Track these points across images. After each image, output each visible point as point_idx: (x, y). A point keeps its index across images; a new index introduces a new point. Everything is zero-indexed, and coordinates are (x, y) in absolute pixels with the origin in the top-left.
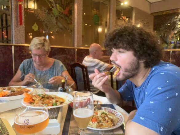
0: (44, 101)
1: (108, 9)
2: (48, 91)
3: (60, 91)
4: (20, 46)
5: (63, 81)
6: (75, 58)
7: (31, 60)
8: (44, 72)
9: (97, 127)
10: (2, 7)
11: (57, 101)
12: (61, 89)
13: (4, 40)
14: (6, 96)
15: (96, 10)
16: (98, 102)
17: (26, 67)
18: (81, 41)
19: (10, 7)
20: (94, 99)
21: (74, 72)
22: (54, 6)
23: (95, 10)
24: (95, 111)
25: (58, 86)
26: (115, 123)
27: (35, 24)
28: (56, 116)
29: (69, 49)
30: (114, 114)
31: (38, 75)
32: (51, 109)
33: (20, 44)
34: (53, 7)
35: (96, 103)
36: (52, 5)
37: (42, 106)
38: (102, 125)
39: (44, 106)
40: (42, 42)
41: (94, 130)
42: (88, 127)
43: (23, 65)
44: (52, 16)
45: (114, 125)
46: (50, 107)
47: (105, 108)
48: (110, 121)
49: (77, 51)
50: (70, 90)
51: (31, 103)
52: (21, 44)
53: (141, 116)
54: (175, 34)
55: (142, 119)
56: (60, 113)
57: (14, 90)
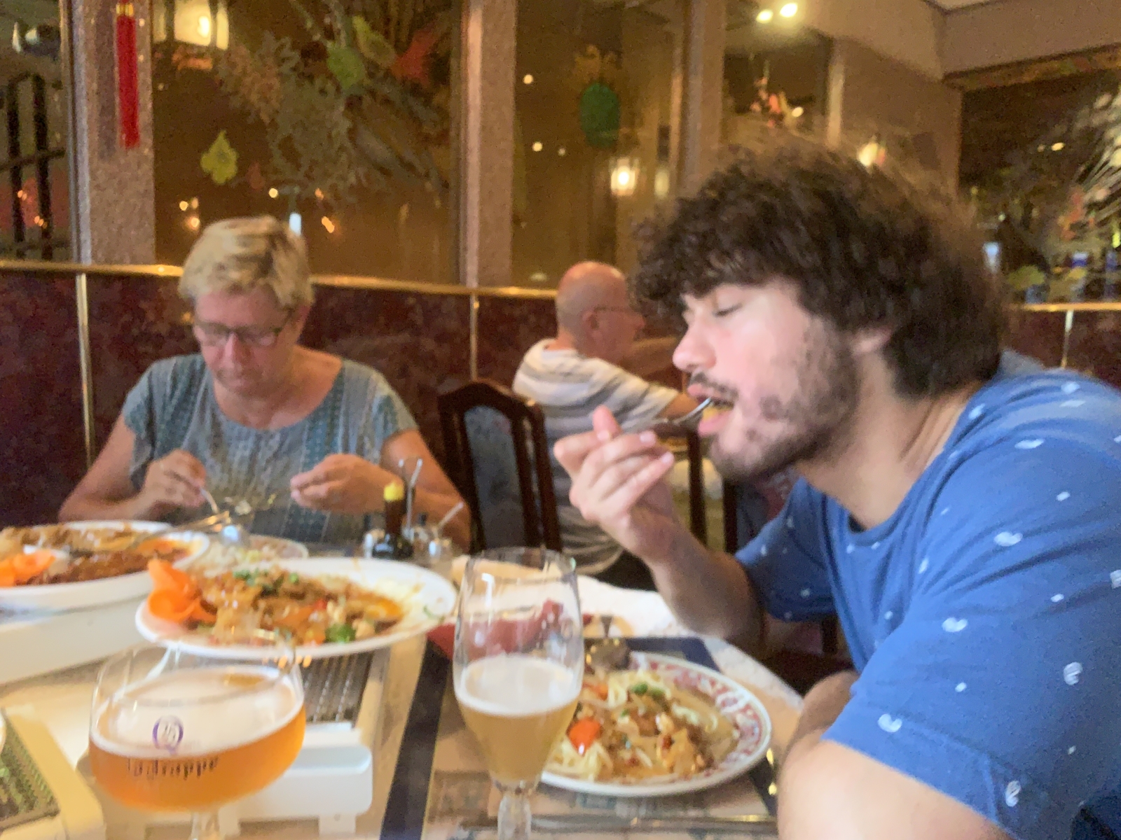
0: (276, 613)
1: (678, 51)
2: (300, 556)
3: (377, 554)
4: (124, 278)
5: (392, 492)
6: (469, 351)
7: (193, 363)
8: (277, 438)
9: (602, 777)
10: (15, 35)
11: (352, 617)
12: (380, 541)
13: (27, 238)
14: (41, 583)
15: (603, 54)
16: (607, 621)
17: (164, 408)
18: (507, 249)
19: (64, 35)
20: (589, 608)
21: (459, 442)
22: (338, 25)
23: (593, 56)
24: (590, 680)
25: (361, 525)
26: (716, 751)
27: (221, 143)
28: (351, 703)
29: (432, 296)
30: (708, 699)
31: (237, 459)
32: (317, 664)
33: (121, 262)
34: (330, 34)
35: (595, 631)
36: (327, 20)
37: (264, 643)
38: (635, 762)
39: (273, 643)
40: (261, 246)
41: (585, 796)
42: (547, 777)
43: (146, 394)
44: (323, 92)
45: (710, 764)
46: (311, 652)
47: (656, 657)
48: (682, 737)
49: (480, 309)
50: (433, 547)
51: (192, 625)
52: (134, 261)
53: (884, 709)
54: (1094, 206)
55: (889, 724)
56: (373, 689)
57: (88, 548)
